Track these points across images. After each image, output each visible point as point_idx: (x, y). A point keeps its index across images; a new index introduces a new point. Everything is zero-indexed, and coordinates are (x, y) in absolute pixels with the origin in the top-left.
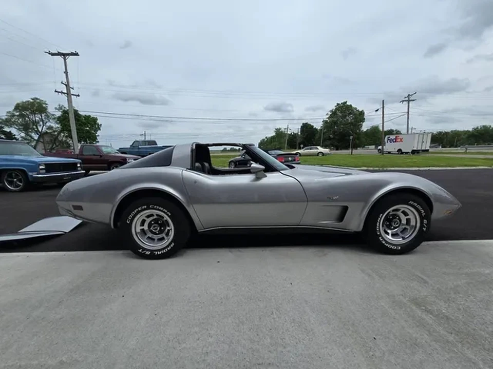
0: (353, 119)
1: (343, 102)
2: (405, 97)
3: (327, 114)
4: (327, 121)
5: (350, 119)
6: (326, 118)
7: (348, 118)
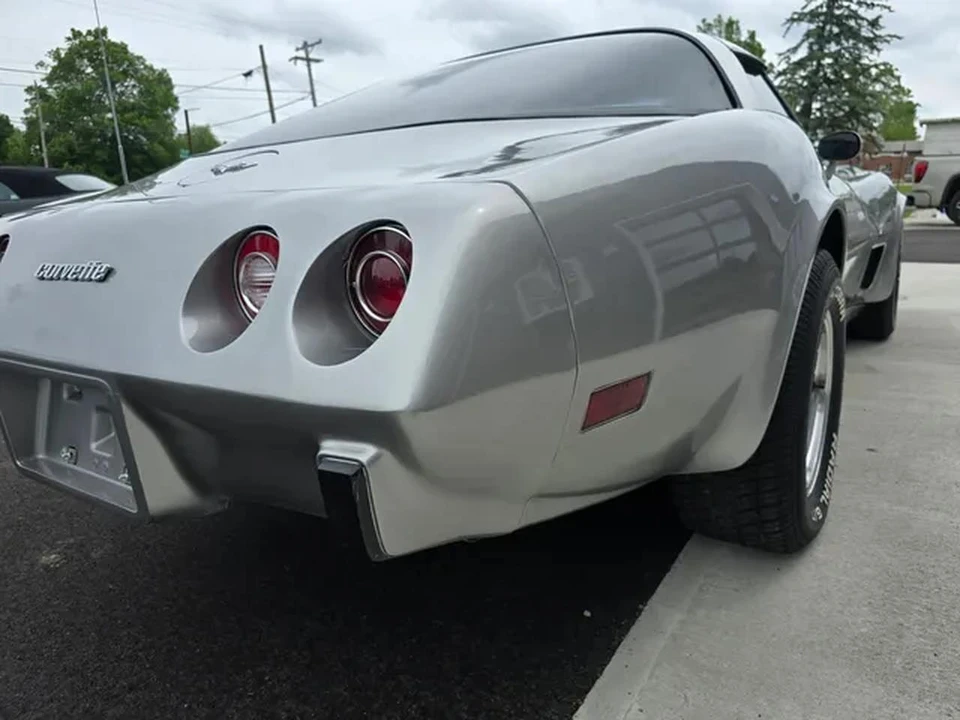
1: (92, 28)
3: (42, 64)
6: (38, 79)
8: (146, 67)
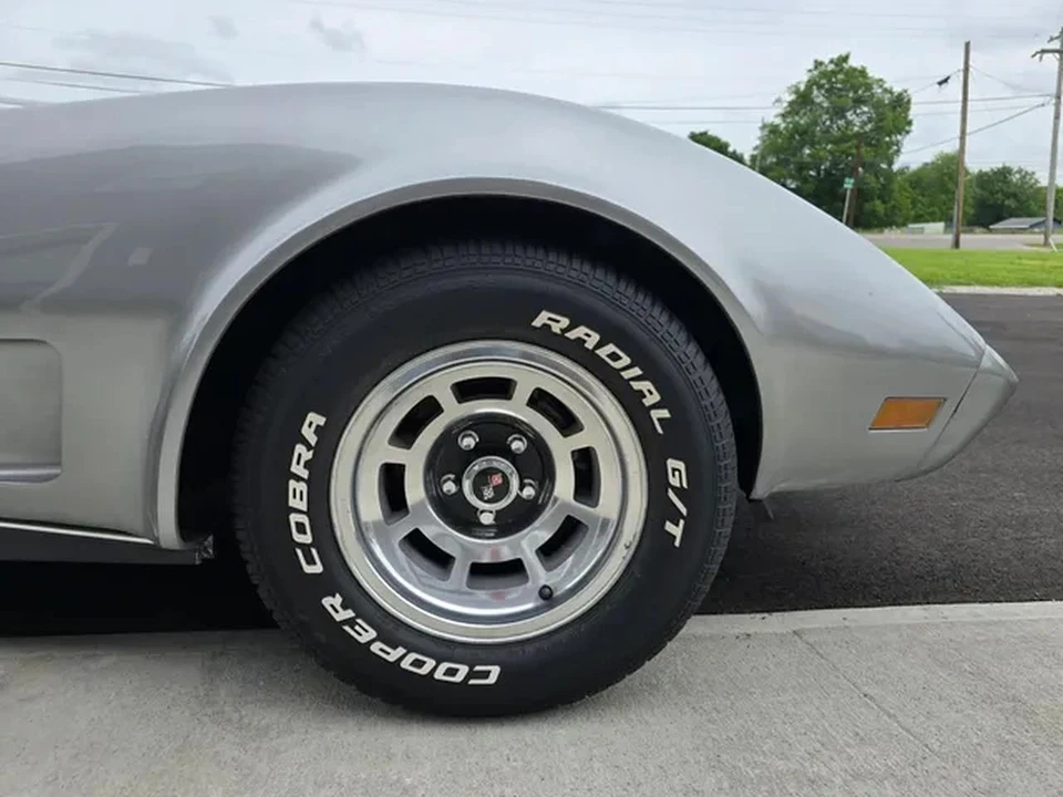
0: (870, 120)
1: (835, 56)
2: (1052, 39)
3: (779, 100)
4: (777, 126)
5: (858, 119)
6: (773, 116)
7: (850, 115)
8: (886, 90)
